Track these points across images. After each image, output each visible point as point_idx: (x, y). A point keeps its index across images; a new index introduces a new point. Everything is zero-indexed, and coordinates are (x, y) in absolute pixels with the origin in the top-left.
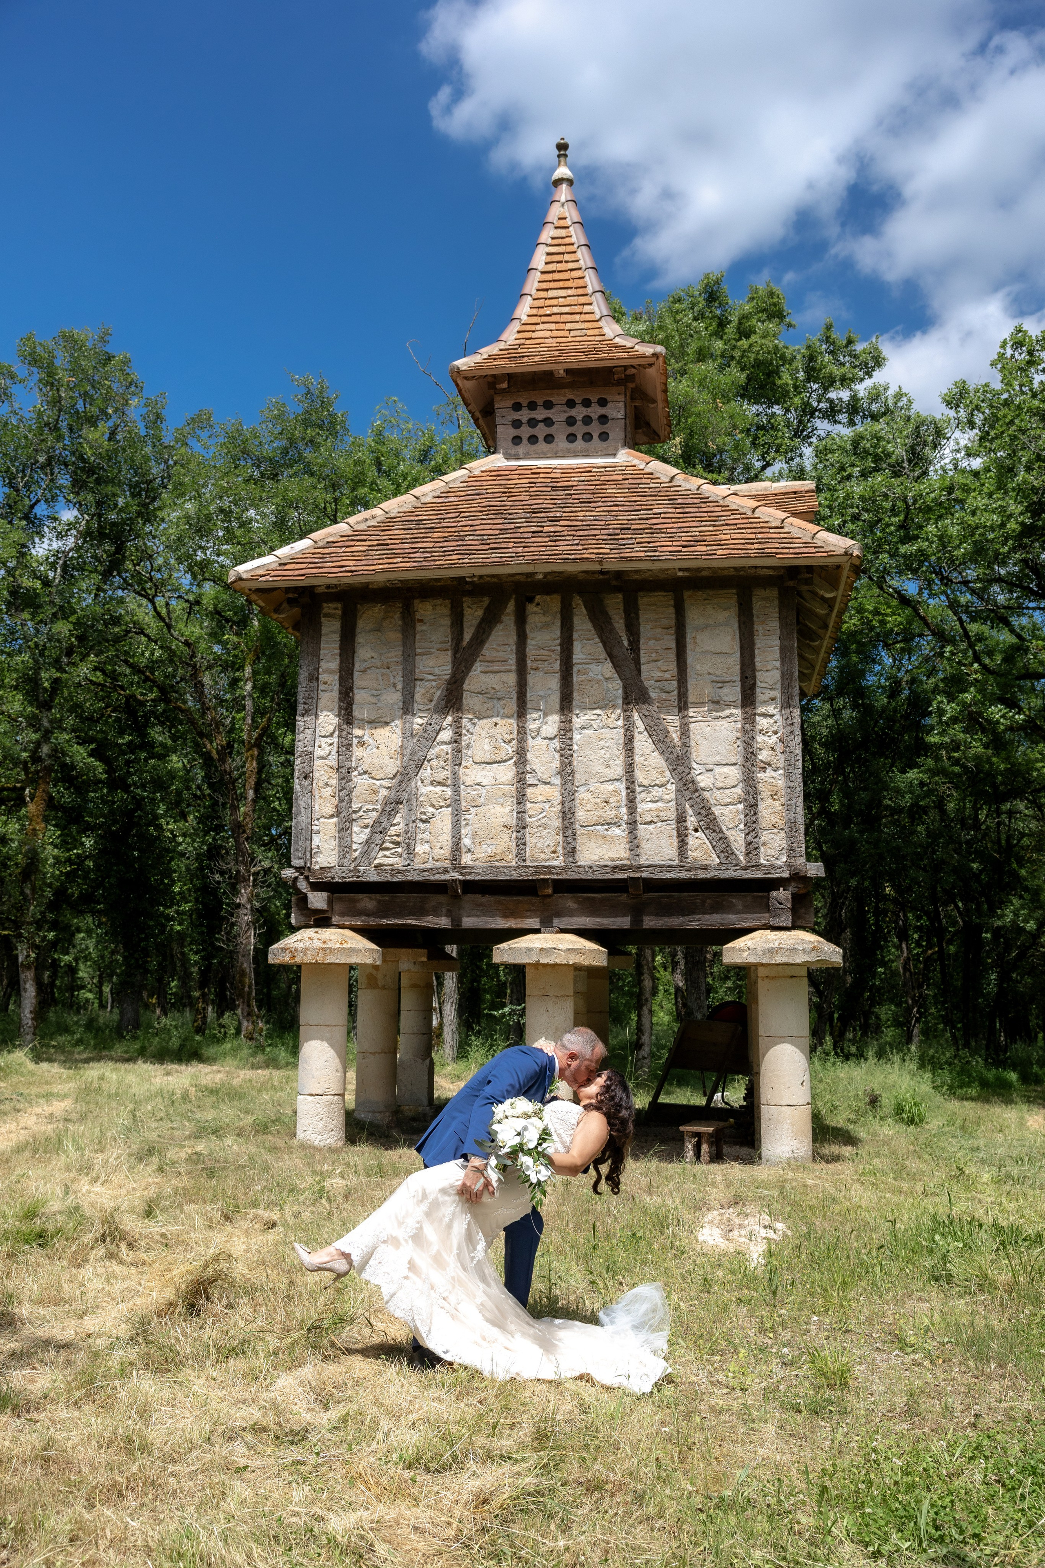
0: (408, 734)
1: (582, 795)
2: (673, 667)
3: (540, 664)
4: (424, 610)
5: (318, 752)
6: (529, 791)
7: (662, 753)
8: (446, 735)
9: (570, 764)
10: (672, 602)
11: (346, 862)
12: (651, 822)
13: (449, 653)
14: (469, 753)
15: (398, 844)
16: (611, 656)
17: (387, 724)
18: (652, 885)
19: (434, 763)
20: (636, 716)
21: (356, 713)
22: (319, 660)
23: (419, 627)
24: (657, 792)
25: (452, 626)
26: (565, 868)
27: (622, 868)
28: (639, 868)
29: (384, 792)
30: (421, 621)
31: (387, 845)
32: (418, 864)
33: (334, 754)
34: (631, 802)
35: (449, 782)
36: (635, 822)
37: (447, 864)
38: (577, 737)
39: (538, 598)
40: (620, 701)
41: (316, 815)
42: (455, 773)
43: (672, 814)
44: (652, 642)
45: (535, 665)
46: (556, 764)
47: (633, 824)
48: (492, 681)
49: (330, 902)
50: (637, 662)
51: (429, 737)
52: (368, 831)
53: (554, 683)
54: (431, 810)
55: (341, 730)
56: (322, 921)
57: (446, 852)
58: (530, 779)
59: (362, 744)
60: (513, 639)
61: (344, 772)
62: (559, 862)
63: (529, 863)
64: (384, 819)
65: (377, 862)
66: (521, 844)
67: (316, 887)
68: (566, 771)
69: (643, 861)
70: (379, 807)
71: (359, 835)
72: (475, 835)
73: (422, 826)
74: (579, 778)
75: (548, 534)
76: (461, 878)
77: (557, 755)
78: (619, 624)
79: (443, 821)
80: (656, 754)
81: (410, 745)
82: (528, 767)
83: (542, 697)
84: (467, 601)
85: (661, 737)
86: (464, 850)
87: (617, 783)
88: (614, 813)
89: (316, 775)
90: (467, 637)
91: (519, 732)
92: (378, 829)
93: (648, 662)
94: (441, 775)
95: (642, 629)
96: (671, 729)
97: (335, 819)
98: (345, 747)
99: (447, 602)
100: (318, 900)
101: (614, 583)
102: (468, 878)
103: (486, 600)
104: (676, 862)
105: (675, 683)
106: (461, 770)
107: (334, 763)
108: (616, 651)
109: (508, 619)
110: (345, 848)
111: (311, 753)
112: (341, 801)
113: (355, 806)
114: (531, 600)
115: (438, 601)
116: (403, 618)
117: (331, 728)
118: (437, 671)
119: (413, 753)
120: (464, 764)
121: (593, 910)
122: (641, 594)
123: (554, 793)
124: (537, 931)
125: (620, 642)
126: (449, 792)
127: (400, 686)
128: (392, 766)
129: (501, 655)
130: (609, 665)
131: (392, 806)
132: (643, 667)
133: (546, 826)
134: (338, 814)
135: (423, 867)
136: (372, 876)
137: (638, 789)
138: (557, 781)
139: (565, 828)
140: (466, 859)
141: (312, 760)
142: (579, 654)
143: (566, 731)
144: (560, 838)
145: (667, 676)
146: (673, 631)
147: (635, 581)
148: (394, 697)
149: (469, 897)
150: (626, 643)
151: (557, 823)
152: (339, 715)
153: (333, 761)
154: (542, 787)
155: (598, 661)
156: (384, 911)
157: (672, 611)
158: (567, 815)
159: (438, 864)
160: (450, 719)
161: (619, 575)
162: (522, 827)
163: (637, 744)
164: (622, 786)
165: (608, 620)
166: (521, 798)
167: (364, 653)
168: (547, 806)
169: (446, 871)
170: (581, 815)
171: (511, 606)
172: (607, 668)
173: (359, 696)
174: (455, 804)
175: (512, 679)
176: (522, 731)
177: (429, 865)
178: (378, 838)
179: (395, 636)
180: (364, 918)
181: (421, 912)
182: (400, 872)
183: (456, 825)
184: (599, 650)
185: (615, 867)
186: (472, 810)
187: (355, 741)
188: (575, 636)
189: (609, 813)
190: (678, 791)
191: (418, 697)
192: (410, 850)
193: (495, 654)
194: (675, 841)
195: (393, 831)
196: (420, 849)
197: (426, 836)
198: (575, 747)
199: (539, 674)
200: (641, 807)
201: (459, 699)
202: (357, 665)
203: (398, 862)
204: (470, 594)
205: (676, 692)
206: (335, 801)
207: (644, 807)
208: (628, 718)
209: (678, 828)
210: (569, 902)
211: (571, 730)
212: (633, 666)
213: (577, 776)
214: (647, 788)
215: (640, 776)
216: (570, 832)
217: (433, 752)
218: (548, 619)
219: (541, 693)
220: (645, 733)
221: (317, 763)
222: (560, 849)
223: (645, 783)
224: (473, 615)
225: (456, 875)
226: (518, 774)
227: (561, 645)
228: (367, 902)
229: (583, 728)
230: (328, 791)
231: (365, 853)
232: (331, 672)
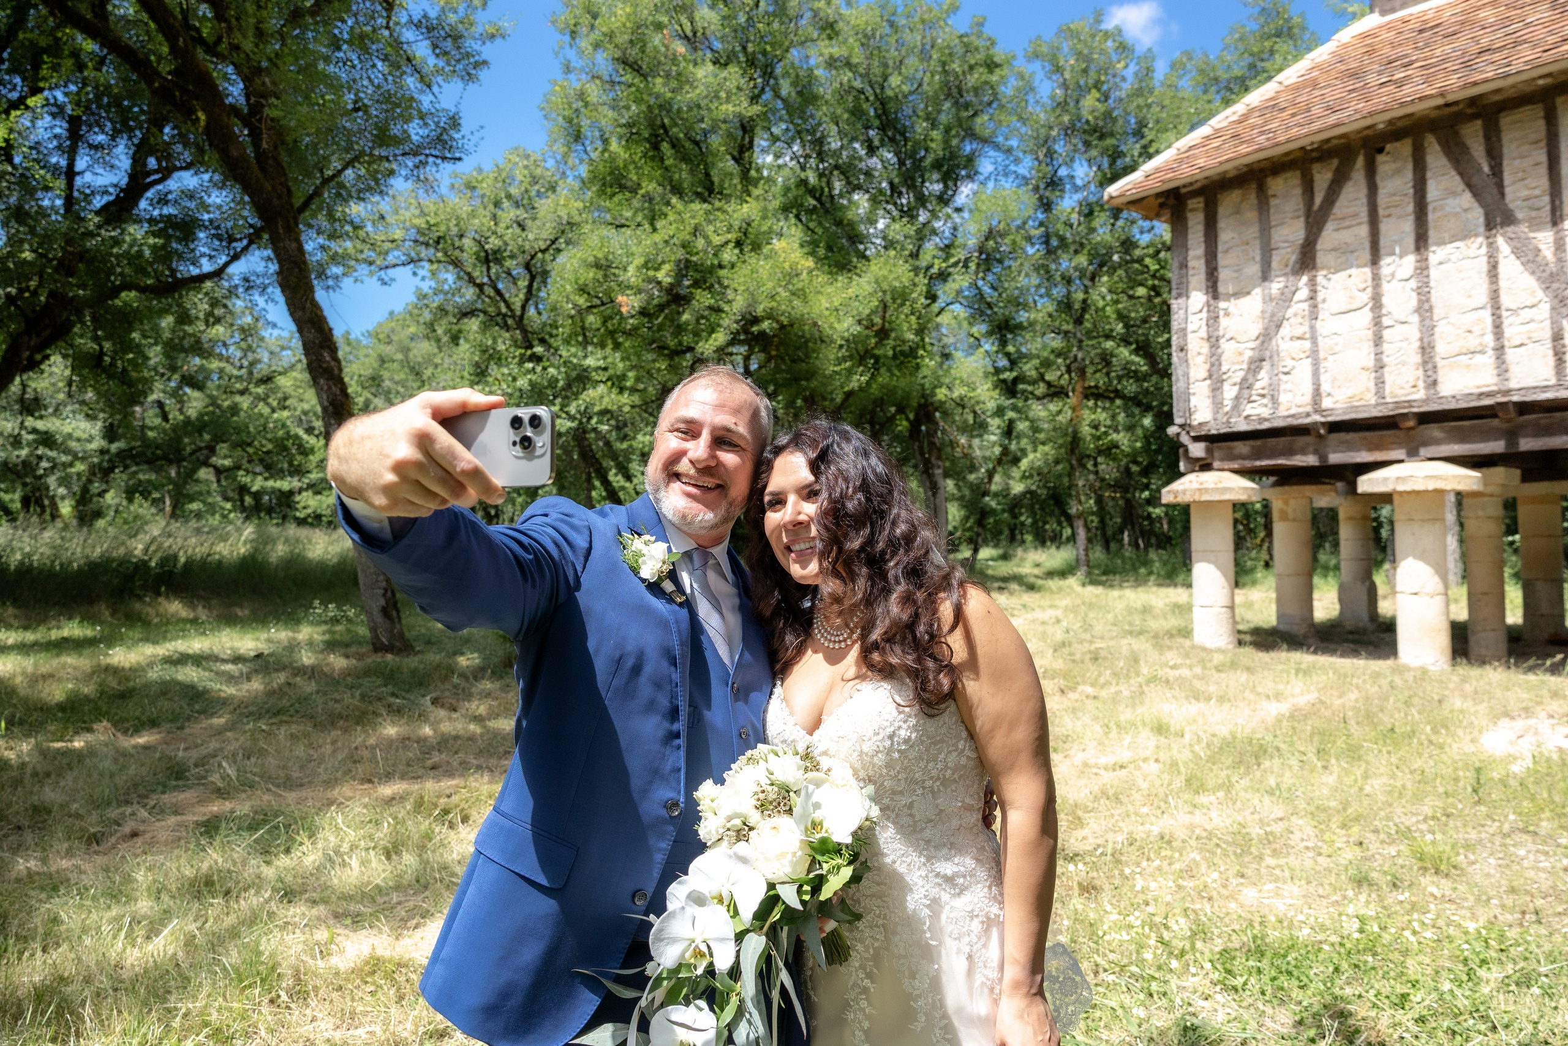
0: (1268, 299)
1: (1441, 329)
2: (1544, 182)
3: (1393, 211)
4: (1276, 185)
5: (1191, 327)
6: (1386, 334)
7: (1533, 273)
8: (1303, 293)
9: (1428, 300)
10: (1542, 114)
11: (1219, 416)
12: (1522, 345)
13: (1302, 219)
14: (1325, 306)
15: (1263, 396)
16: (1469, 186)
17: (1248, 293)
18: (1524, 408)
19: (1292, 321)
20: (1500, 241)
21: (1221, 289)
22: (1187, 250)
23: (1273, 202)
24: (1526, 314)
25: (1303, 193)
26: (1426, 401)
27: (1489, 395)
28: (1508, 392)
29: (1249, 353)
30: (1274, 196)
31: (1254, 398)
32: (1282, 412)
33: (1204, 328)
34: (1498, 328)
35: (1307, 336)
36: (1503, 347)
37: (1309, 409)
38: (1434, 273)
39: (1388, 147)
40: (1482, 229)
41: (1192, 380)
42: (1312, 328)
43: (1547, 333)
44: (1517, 162)
45: (1387, 212)
46: (1414, 302)
47: (1500, 350)
48: (1345, 236)
49: (1209, 451)
50: (1500, 186)
51: (1286, 298)
52: (1237, 388)
53: (1408, 226)
54: (1293, 363)
55: (1209, 305)
56: (1205, 466)
57: (1308, 398)
58: (1386, 321)
59: (1227, 314)
60: (1363, 191)
61: (1213, 341)
62: (1420, 394)
63: (1388, 400)
64: (1250, 377)
65: (1245, 414)
66: (1380, 383)
67: (1197, 439)
68: (1424, 308)
69: (1513, 384)
70: (1245, 366)
71: (1229, 392)
72: (1334, 380)
73: (1284, 378)
74: (1438, 313)
75: (1395, 82)
76: (1323, 420)
77: (1414, 295)
78: (1478, 150)
79: (1303, 371)
80: (1526, 275)
81: (1270, 308)
82: (1384, 311)
83: (1396, 242)
84: (1316, 167)
85: (1531, 257)
86: (1324, 394)
87: (1480, 312)
88: (1478, 341)
89: (1190, 347)
90: (1318, 200)
91: (1373, 279)
92: (1245, 385)
93: (1514, 183)
94: (1298, 332)
95: (1505, 150)
96: (1542, 247)
97: (1208, 382)
98: (1213, 319)
99: (1298, 173)
100: (1197, 450)
101: (1469, 111)
102: (1330, 419)
103: (1335, 162)
104: (1553, 381)
105: (1547, 199)
106: (1319, 324)
107: (1205, 335)
108: (1475, 180)
109: (1358, 175)
110: (1217, 405)
111: (1185, 329)
112: (1212, 365)
113: (1224, 369)
114: (1381, 150)
115: (1289, 175)
116: (1258, 197)
117: (1200, 307)
118: (1291, 238)
119: (1273, 315)
120: (1320, 317)
121: (1462, 437)
122: (1503, 114)
123: (1413, 332)
124: (1401, 461)
125: (1479, 170)
126: (1307, 345)
127: (1258, 258)
128: (1256, 329)
129: (1352, 210)
130: (1468, 195)
131: (1256, 364)
132: (1508, 190)
133: (1404, 364)
134: (1210, 377)
135: (1286, 413)
136: (1242, 427)
137: (1505, 314)
138: (1415, 319)
139: (1425, 363)
140: (1326, 403)
141: (1185, 335)
142: (1433, 191)
143: (1422, 269)
144: (1420, 373)
145: (1537, 192)
146: (1543, 144)
147: (1496, 103)
148: (1254, 269)
149: (1334, 436)
150: (1486, 169)
151: (1418, 359)
152: (1207, 293)
153: (1203, 333)
154: (1399, 327)
155: (1454, 194)
156: (1257, 455)
157: (1541, 124)
158: (1427, 350)
159: (1301, 410)
160: (1305, 279)
161: (1473, 101)
162: (1380, 367)
163: (1502, 269)
164: (1486, 316)
165: (1465, 149)
166: (1378, 340)
167: (1226, 235)
168: (1404, 344)
169: (1308, 415)
170: (1442, 348)
171: (1360, 162)
172: (1467, 198)
173: (1223, 274)
174: (1314, 355)
175: (1364, 231)
176: (1376, 278)
177: (1292, 412)
178: (1246, 392)
179: (1251, 214)
180: (1241, 462)
181: (1290, 452)
182: (1266, 420)
183: (1316, 374)
184: (1457, 182)
185: (1481, 394)
186: (1331, 358)
187: (1222, 313)
188: (1429, 174)
189: (1473, 342)
190: (1553, 309)
191: (1274, 265)
192: (1274, 400)
193: (1345, 211)
194: (1551, 361)
195: (1258, 385)
196: (1283, 398)
197: (1289, 386)
198: (1432, 284)
199: (1391, 220)
200: (1508, 331)
201: (1313, 259)
202: (1220, 248)
203: (1265, 412)
204: (1319, 159)
205: (1548, 208)
206: (1207, 366)
207: (1512, 331)
208: (1490, 245)
209: (1554, 348)
210: (1435, 431)
211: (1427, 268)
212: (1495, 191)
213: (1436, 311)
214: (1514, 311)
215: (1506, 300)
216: (1430, 366)
217: (1289, 313)
218: (1398, 165)
219: (1395, 238)
220: (1513, 257)
221: (1190, 337)
222: (1421, 384)
223: (1513, 307)
224: (1322, 178)
225: (1317, 418)
226: (1374, 318)
227: (1414, 187)
228: (1242, 447)
229: (1441, 263)
230: (1201, 359)
231: (1236, 407)
232: (1197, 258)
